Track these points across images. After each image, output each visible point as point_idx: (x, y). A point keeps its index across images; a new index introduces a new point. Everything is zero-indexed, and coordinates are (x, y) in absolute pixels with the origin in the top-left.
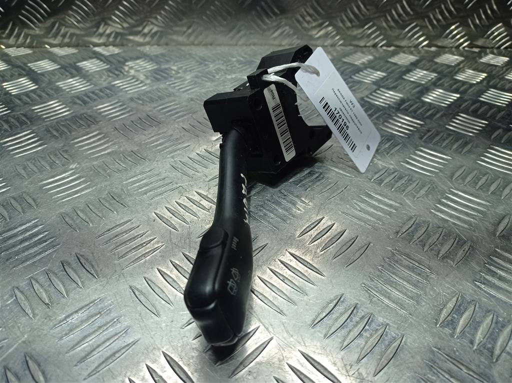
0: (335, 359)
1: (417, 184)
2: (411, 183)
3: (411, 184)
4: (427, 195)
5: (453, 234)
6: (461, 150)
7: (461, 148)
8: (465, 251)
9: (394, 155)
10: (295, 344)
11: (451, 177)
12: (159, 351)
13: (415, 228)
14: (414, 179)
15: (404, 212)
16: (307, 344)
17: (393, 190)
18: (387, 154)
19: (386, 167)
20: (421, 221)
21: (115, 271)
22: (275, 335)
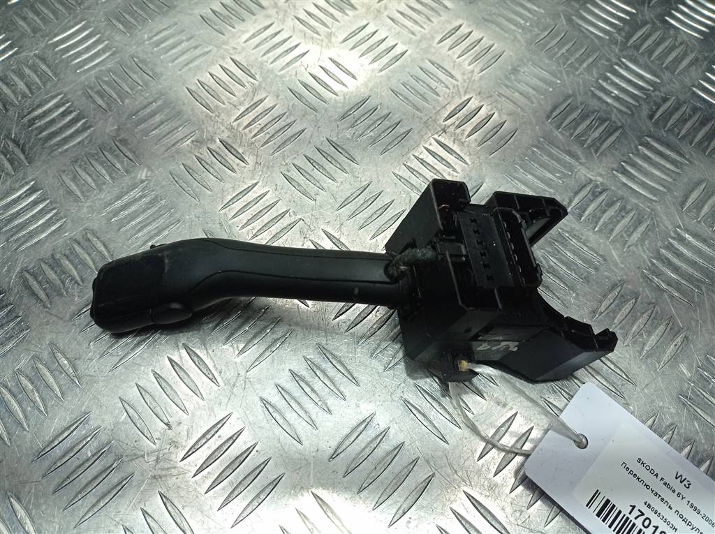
0: (503, 503)
1: (633, 218)
2: (624, 214)
3: (623, 217)
4: (642, 240)
5: (667, 315)
6: (706, 144)
7: (706, 140)
8: (677, 346)
9: (606, 156)
10: (460, 482)
11: (683, 203)
12: (308, 491)
13: (618, 305)
14: (629, 207)
15: (606, 273)
16: (473, 483)
17: (597, 229)
18: (596, 152)
19: (591, 180)
20: (628, 292)
21: (239, 374)
22: (436, 470)
